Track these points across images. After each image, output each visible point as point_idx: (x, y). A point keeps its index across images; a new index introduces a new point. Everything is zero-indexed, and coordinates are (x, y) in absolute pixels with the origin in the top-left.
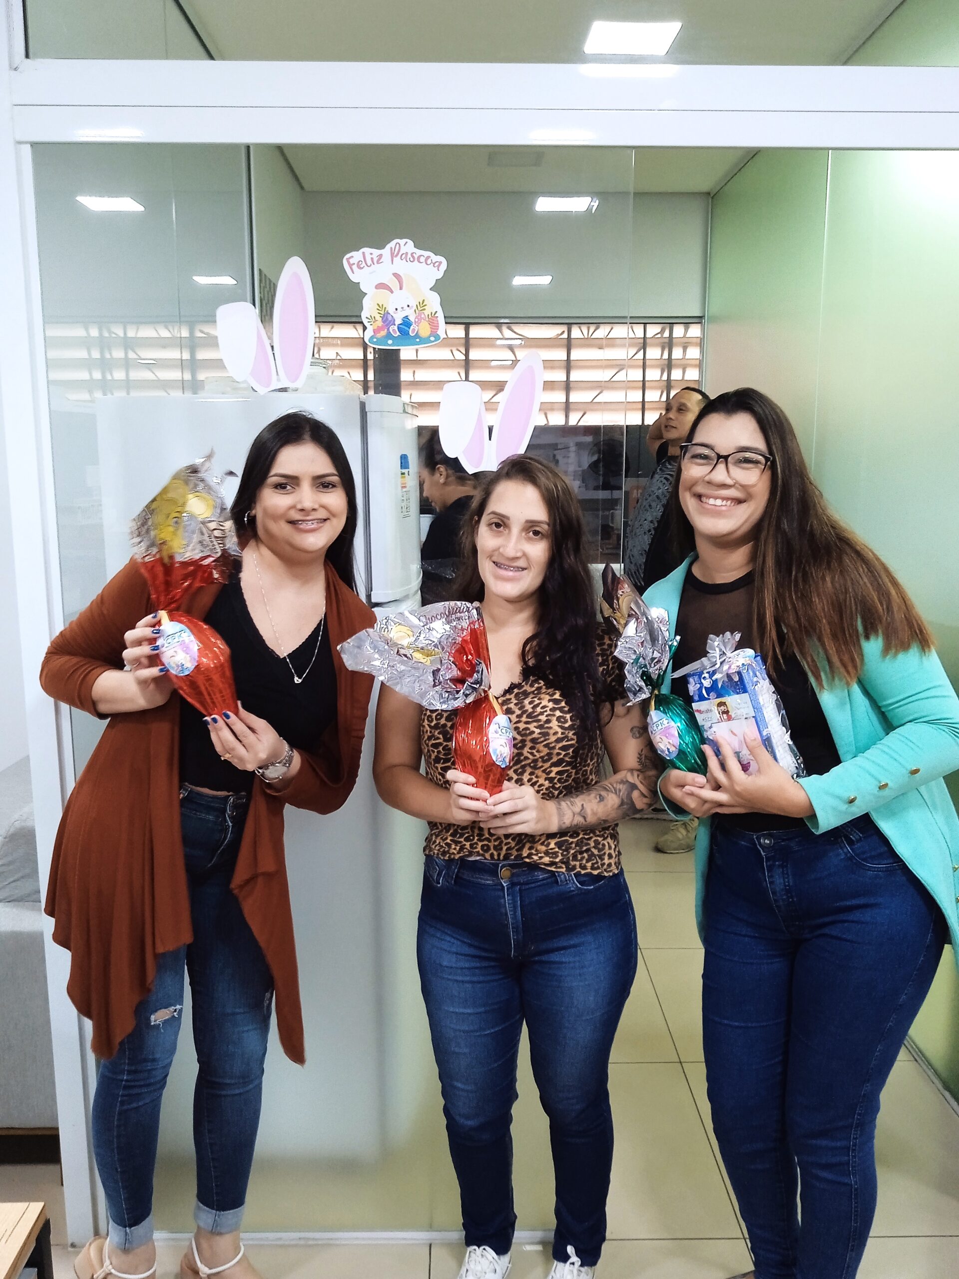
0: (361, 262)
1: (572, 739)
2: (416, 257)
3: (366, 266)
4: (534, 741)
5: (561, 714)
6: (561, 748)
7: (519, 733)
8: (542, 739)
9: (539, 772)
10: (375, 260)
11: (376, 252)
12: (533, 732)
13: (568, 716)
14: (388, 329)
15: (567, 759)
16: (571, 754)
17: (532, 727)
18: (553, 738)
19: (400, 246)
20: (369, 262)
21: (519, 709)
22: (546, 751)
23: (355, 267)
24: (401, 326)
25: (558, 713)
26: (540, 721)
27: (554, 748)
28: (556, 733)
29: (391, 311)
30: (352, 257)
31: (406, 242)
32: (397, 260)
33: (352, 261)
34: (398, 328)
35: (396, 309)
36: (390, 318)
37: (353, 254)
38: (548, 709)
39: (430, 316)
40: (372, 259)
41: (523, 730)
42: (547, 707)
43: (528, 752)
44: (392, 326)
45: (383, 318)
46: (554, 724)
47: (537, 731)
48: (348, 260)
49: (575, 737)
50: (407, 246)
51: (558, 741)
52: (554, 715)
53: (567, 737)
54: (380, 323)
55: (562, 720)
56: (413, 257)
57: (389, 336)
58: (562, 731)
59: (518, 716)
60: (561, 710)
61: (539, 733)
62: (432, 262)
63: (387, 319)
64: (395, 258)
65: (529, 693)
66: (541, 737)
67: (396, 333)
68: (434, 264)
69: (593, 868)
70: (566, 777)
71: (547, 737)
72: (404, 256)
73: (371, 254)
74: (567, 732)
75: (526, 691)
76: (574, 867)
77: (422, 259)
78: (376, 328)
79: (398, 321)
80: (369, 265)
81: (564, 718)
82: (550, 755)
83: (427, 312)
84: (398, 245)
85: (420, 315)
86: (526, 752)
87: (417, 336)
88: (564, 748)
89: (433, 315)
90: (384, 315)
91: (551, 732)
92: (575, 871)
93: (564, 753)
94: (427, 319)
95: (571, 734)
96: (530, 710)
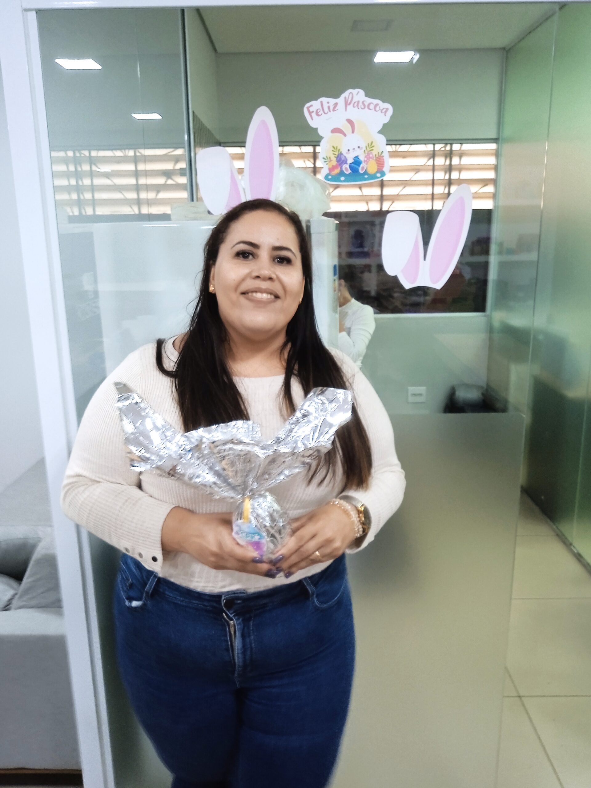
0: (319, 111)
2: (366, 104)
3: (323, 114)
10: (331, 108)
11: (332, 101)
14: (341, 168)
19: (352, 94)
20: (326, 110)
23: (314, 115)
24: (353, 165)
29: (344, 152)
30: (312, 106)
31: (358, 92)
32: (350, 107)
33: (311, 109)
34: (350, 167)
35: (349, 150)
36: (343, 158)
37: (313, 103)
39: (377, 156)
44: (345, 165)
45: (337, 158)
48: (308, 108)
50: (358, 94)
54: (334, 162)
56: (364, 105)
57: (342, 173)
62: (380, 109)
67: (348, 170)
68: (382, 110)
72: (356, 104)
73: (328, 103)
77: (372, 106)
78: (331, 167)
79: (350, 161)
80: (326, 112)
83: (375, 152)
85: (369, 155)
87: (366, 173)
89: (379, 155)
90: (338, 156)
94: (375, 159)
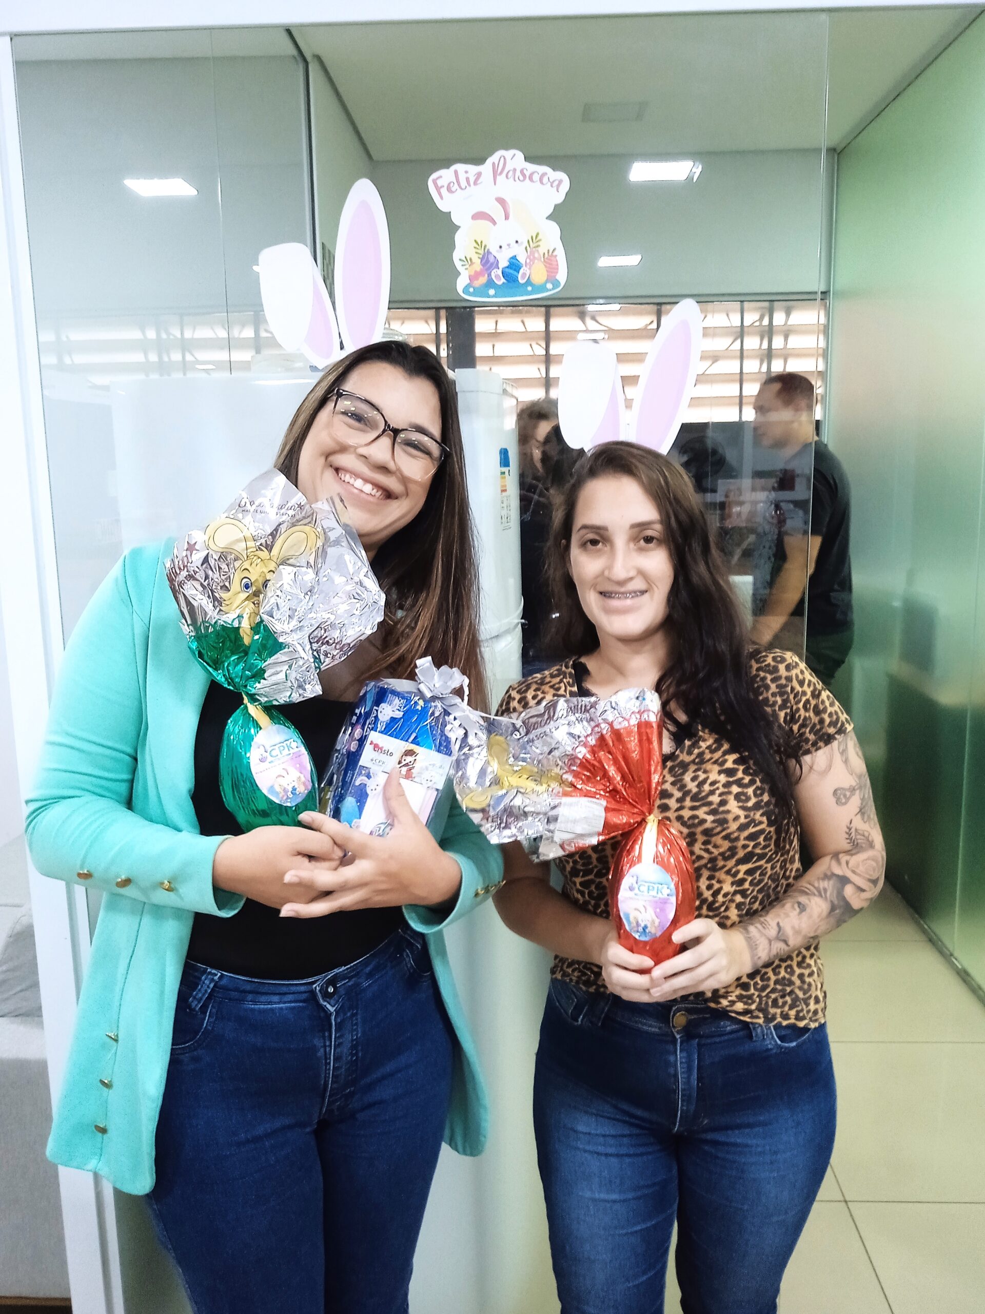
0: (452, 185)
1: (761, 823)
2: (527, 174)
3: (460, 190)
4: (707, 833)
5: (739, 790)
6: (747, 838)
7: (684, 824)
8: (719, 829)
9: (721, 875)
10: (472, 181)
11: (472, 169)
12: (704, 821)
13: (750, 791)
14: (489, 275)
15: (758, 851)
16: (762, 842)
17: (701, 813)
18: (733, 826)
19: (505, 158)
20: (463, 183)
21: (679, 790)
22: (726, 845)
24: (507, 270)
25: (735, 789)
26: (710, 803)
27: (737, 839)
28: (736, 818)
29: (494, 250)
30: (440, 177)
31: (514, 155)
32: (501, 179)
33: (440, 183)
35: (501, 247)
36: (492, 259)
37: (442, 172)
38: (720, 785)
39: (546, 255)
40: (468, 179)
41: (689, 819)
42: (719, 782)
43: (701, 849)
44: (495, 270)
45: (482, 259)
46: (733, 806)
47: (710, 818)
48: (434, 181)
49: (764, 819)
50: (514, 158)
51: (742, 828)
52: (730, 793)
53: (753, 821)
55: (743, 798)
56: (524, 175)
57: (490, 283)
58: (746, 813)
59: (679, 800)
60: (739, 783)
61: (714, 822)
62: (549, 181)
63: (488, 261)
64: (498, 178)
65: (688, 764)
66: (717, 827)
67: (500, 279)
68: (552, 183)
69: (798, 1018)
70: (760, 875)
71: (725, 826)
72: (511, 174)
73: (466, 172)
74: (752, 814)
75: (682, 761)
76: (774, 1018)
77: (536, 177)
78: (472, 273)
79: (504, 263)
80: (463, 187)
81: (745, 794)
82: (733, 850)
83: (543, 249)
84: (502, 159)
85: (532, 253)
86: (698, 848)
87: (529, 282)
88: (752, 837)
89: (550, 254)
90: (483, 256)
91: (730, 817)
92: (776, 1022)
93: (752, 844)
94: (542, 259)
95: (758, 816)
96: (695, 790)
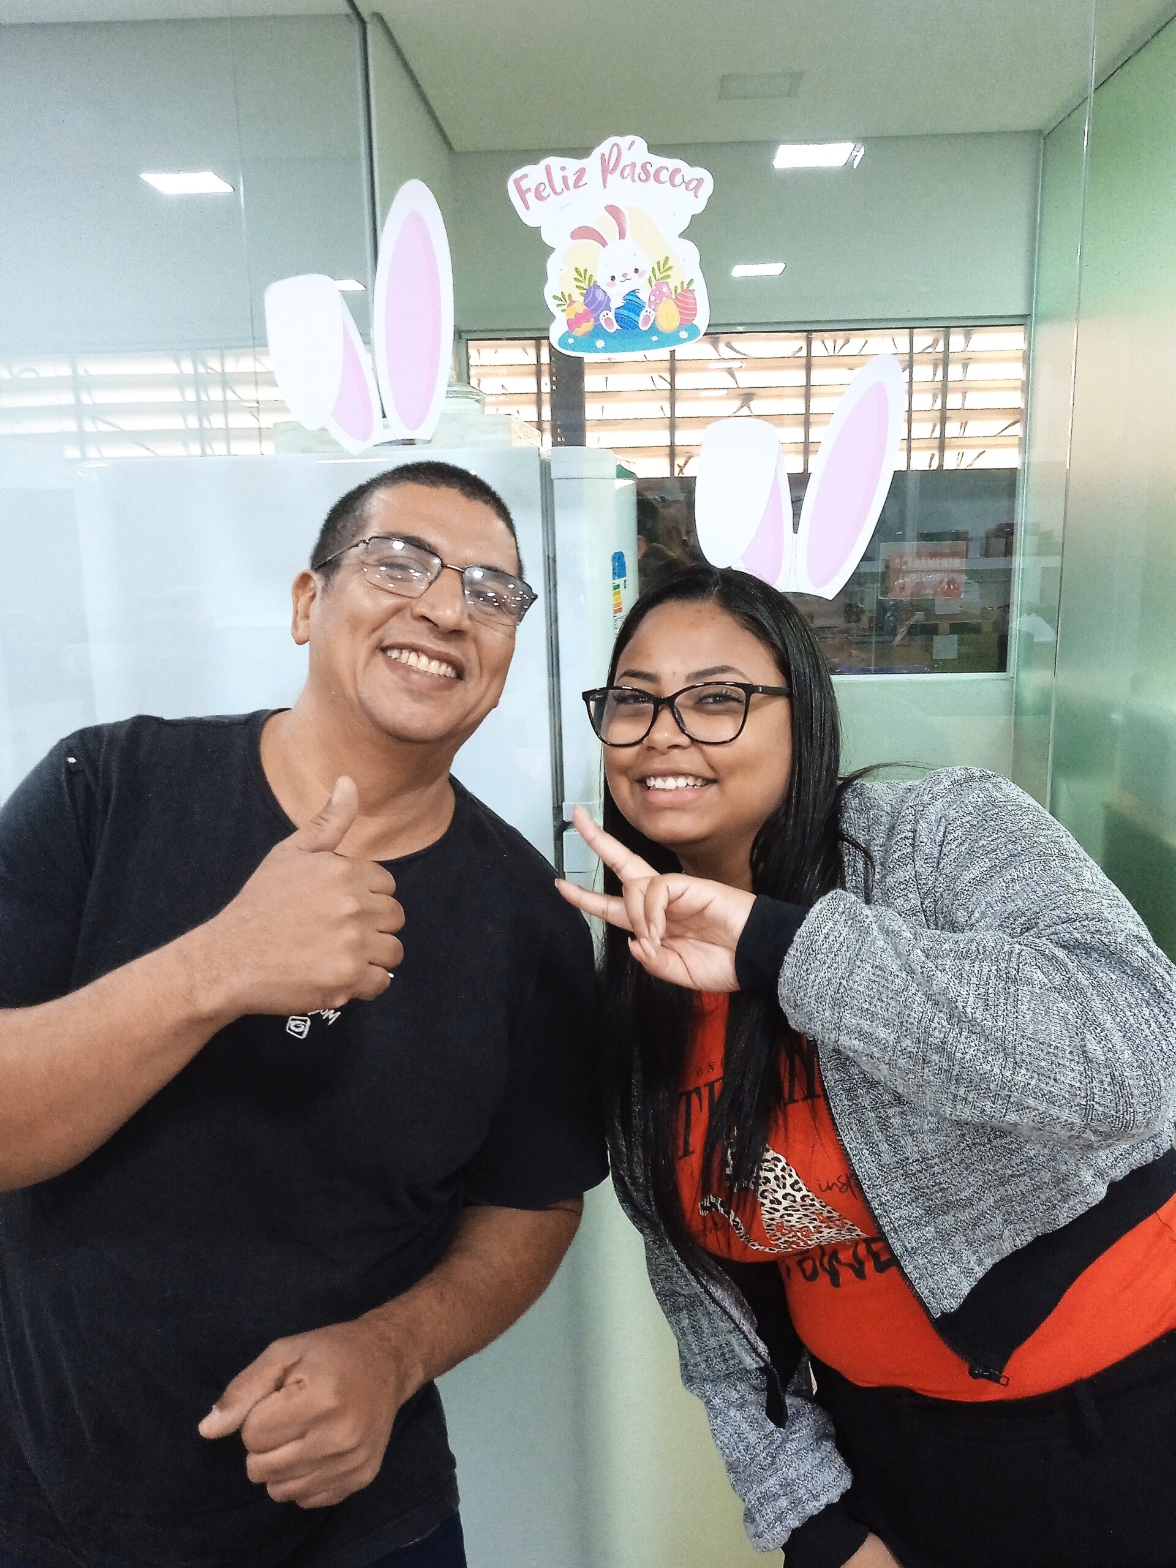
0: (542, 187)
2: (652, 171)
10: (571, 183)
11: (572, 165)
14: (597, 319)
19: (619, 150)
20: (559, 185)
24: (623, 311)
29: (603, 281)
30: (526, 176)
31: (632, 143)
32: (614, 178)
35: (613, 278)
36: (600, 296)
37: (528, 169)
39: (679, 291)
40: (565, 179)
44: (604, 313)
48: (517, 182)
50: (633, 148)
54: (580, 307)
56: (647, 173)
57: (598, 331)
62: (683, 180)
63: (594, 298)
64: (610, 178)
67: (611, 324)
68: (688, 184)
72: (628, 171)
73: (563, 169)
77: (664, 176)
78: (572, 317)
80: (558, 190)
83: (673, 282)
84: (615, 149)
85: (659, 287)
87: (654, 329)
89: (685, 288)
90: (588, 291)
94: (674, 297)
